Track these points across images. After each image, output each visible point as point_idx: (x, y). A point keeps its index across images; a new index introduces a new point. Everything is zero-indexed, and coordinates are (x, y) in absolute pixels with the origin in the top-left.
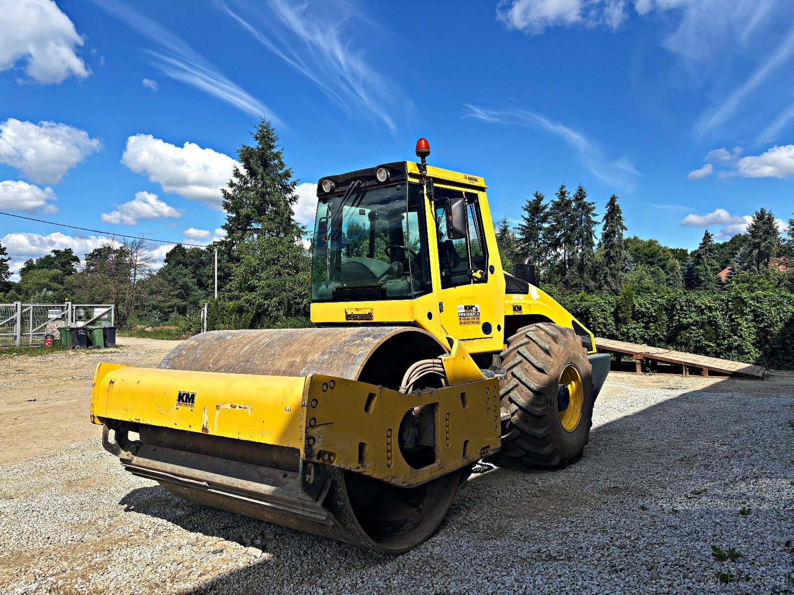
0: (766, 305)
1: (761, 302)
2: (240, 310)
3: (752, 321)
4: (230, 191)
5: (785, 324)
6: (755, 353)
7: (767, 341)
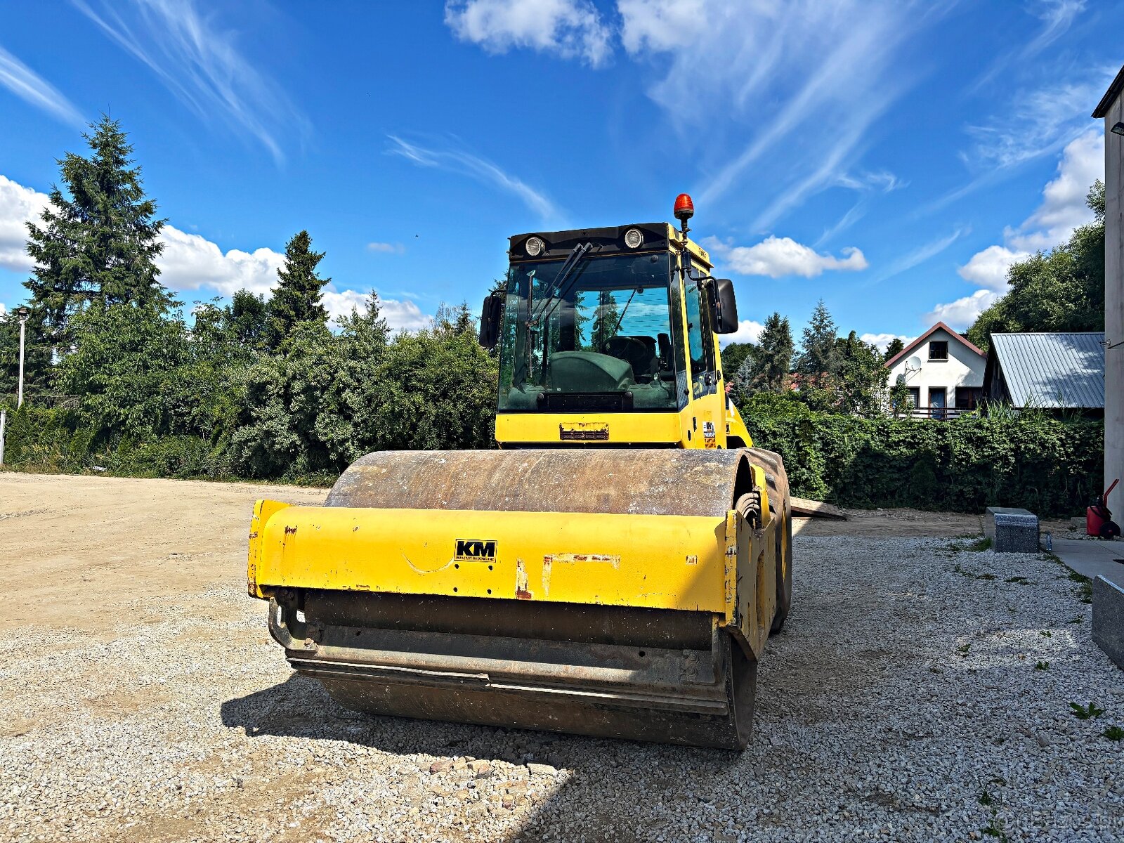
0: (836, 431)
1: (830, 428)
2: (71, 422)
3: (821, 450)
4: (43, 226)
5: (858, 454)
6: (825, 489)
7: (838, 474)
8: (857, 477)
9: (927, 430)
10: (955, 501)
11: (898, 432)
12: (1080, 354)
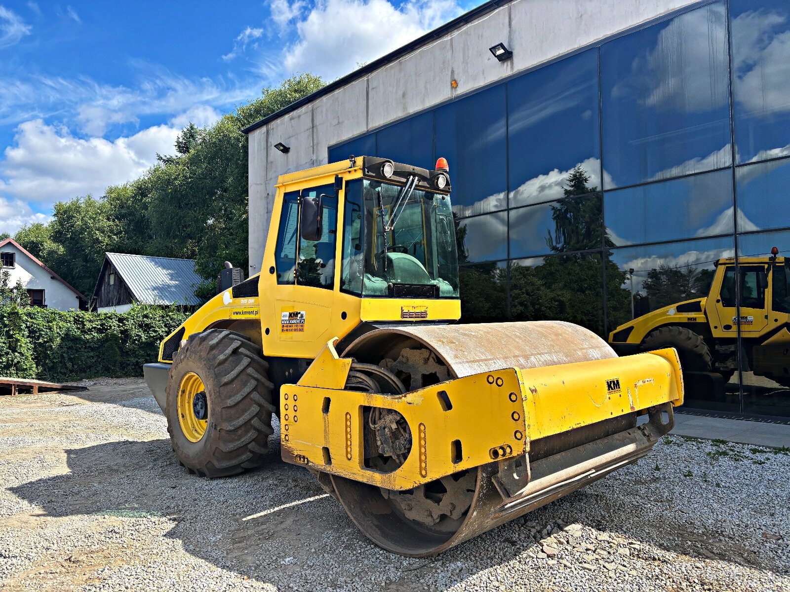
6: (36, 369)
8: (62, 357)
9: (111, 319)
10: (133, 369)
11: (90, 321)
12: (164, 271)
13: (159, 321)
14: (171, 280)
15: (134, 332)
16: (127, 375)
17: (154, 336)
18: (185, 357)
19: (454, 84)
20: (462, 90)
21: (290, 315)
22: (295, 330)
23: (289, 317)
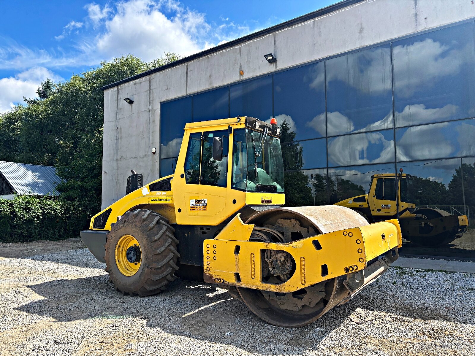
12: (33, 173)
13: (37, 206)
14: (38, 179)
15: (20, 213)
16: (14, 241)
17: (33, 216)
18: (123, 226)
19: (242, 73)
20: (246, 76)
21: (196, 201)
22: (200, 210)
23: (196, 202)
